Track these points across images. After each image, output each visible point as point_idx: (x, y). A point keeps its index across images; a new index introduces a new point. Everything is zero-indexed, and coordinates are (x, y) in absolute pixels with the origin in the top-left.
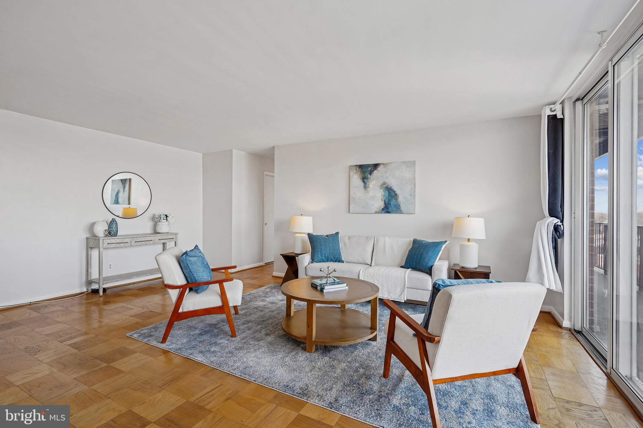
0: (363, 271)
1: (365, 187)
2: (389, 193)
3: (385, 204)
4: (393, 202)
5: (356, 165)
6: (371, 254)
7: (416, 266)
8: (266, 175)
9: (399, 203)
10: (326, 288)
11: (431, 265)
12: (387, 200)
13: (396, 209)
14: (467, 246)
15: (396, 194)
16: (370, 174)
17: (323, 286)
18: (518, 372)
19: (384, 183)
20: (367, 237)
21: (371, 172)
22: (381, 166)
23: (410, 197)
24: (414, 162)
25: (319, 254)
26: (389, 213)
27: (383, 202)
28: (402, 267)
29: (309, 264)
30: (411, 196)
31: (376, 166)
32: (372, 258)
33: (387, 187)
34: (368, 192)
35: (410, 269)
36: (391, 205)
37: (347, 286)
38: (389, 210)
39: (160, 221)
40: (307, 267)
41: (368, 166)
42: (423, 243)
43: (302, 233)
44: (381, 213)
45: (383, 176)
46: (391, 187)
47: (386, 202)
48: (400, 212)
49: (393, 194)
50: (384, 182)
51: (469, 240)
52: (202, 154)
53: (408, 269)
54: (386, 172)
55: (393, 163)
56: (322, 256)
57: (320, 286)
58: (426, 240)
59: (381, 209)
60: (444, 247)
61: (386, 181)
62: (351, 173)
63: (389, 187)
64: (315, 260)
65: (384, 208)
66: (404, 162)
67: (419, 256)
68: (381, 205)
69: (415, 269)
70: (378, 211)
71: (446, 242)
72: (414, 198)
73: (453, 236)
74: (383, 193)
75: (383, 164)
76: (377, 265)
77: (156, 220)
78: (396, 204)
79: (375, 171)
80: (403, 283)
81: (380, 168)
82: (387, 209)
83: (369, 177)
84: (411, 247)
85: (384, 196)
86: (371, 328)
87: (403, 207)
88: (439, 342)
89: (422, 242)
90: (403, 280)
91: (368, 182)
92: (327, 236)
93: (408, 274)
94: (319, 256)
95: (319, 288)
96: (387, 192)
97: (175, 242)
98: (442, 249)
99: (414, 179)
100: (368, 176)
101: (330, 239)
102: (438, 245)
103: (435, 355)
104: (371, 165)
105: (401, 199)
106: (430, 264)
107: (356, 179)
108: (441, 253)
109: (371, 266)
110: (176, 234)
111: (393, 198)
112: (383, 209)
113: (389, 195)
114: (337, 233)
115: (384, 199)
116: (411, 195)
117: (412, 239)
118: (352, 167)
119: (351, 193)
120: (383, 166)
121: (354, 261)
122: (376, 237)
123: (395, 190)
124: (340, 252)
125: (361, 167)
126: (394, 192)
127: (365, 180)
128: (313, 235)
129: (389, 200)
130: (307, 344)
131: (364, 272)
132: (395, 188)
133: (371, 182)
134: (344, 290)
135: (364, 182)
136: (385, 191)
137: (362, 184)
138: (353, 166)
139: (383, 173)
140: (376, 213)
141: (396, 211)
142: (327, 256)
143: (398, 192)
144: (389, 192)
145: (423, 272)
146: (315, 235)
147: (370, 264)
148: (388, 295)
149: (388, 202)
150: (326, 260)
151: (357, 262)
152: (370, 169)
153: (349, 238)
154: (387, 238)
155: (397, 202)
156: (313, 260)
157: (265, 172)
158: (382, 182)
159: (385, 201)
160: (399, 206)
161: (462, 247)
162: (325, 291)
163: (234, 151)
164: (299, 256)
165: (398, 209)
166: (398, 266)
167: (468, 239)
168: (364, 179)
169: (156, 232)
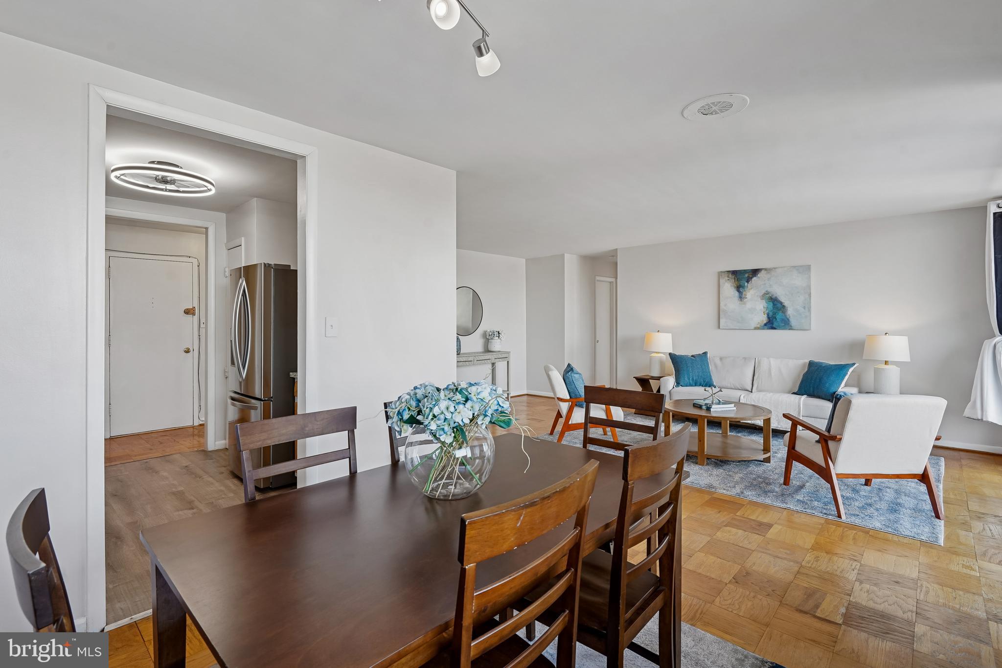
0: (744, 397)
1: (741, 298)
2: (774, 305)
3: (769, 318)
4: (779, 316)
5: (728, 271)
6: (751, 378)
7: (813, 391)
8: (598, 281)
9: (788, 317)
10: (713, 406)
11: (834, 391)
12: (771, 314)
13: (783, 324)
14: (883, 369)
15: (784, 306)
16: (748, 282)
17: (710, 405)
18: (924, 478)
19: (767, 293)
20: (745, 358)
21: (748, 280)
22: (763, 271)
23: (803, 309)
24: (808, 268)
25: (686, 376)
26: (775, 329)
27: (766, 316)
28: (794, 393)
29: (674, 388)
30: (805, 309)
31: (755, 272)
32: (753, 383)
33: (771, 297)
34: (745, 304)
35: (805, 396)
36: (776, 319)
37: (735, 407)
38: (774, 326)
39: (491, 339)
40: (672, 391)
41: (745, 271)
42: (823, 366)
43: (659, 353)
44: (763, 329)
45: (765, 284)
46: (776, 297)
47: (770, 316)
48: (790, 327)
49: (779, 305)
50: (766, 291)
51: (886, 363)
52: (525, 260)
53: (803, 395)
54: (769, 279)
55: (779, 268)
56: (689, 379)
57: (705, 405)
58: (826, 362)
59: (763, 324)
60: (851, 370)
61: (769, 290)
62: (722, 281)
63: (773, 297)
64: (681, 384)
65: (767, 323)
66: (794, 267)
67: (818, 380)
68: (764, 319)
69: (811, 395)
70: (758, 326)
71: (854, 364)
72: (809, 311)
73: (864, 358)
74: (765, 305)
75: (766, 269)
76: (759, 391)
77: (488, 338)
78: (783, 318)
79: (754, 278)
80: (797, 410)
81: (761, 275)
82: (771, 324)
83: (746, 285)
84: (806, 370)
85: (767, 308)
86: (763, 450)
87: (793, 322)
88: (840, 439)
89: (821, 364)
90: (797, 407)
91: (745, 291)
92: (692, 356)
93: (803, 401)
94: (685, 379)
95: (704, 407)
96: (771, 304)
97: (508, 362)
98: (849, 373)
99: (809, 287)
100: (744, 284)
101: (698, 359)
102: (841, 369)
103: (837, 451)
104: (748, 271)
105: (790, 312)
106: (832, 390)
107: (728, 288)
108: (847, 377)
109: (752, 392)
110: (508, 353)
111: (779, 310)
112: (765, 325)
113: (774, 308)
114: (705, 353)
115: (767, 311)
116: (805, 307)
117: (807, 361)
118: (722, 274)
119: (722, 305)
120: (766, 272)
121: (729, 385)
122: (757, 358)
123: (783, 301)
124: (710, 376)
125: (734, 273)
126: (781, 303)
127: (741, 290)
128: (676, 355)
129: (774, 314)
130: (699, 457)
131: (746, 397)
132: (782, 299)
133: (749, 292)
134: (733, 410)
135: (738, 291)
136: (768, 302)
137: (737, 294)
138: (724, 272)
139: (765, 280)
140: (756, 328)
141: (783, 326)
142: (695, 379)
143: (786, 303)
144: (773, 303)
145: (823, 399)
146: (679, 355)
147: (750, 390)
148: (778, 424)
149: (772, 316)
150: (694, 385)
151: (733, 388)
152: (747, 275)
153: (721, 359)
154: (772, 360)
155: (786, 316)
156: (678, 383)
157: (597, 277)
158: (764, 292)
159: (768, 315)
160: (788, 320)
161: (877, 372)
162: (712, 410)
163: (567, 256)
164: (661, 379)
165: (786, 324)
166: (789, 393)
167: (886, 361)
168: (739, 288)
169: (487, 350)
